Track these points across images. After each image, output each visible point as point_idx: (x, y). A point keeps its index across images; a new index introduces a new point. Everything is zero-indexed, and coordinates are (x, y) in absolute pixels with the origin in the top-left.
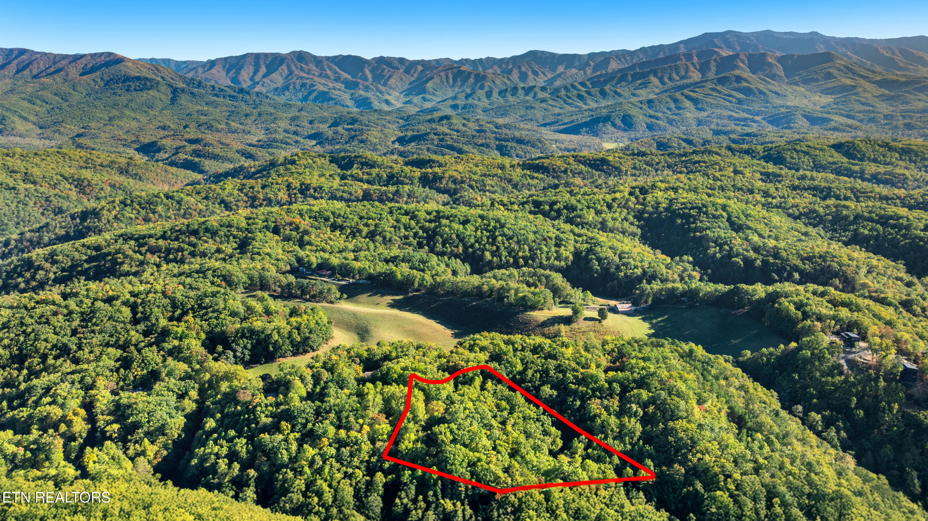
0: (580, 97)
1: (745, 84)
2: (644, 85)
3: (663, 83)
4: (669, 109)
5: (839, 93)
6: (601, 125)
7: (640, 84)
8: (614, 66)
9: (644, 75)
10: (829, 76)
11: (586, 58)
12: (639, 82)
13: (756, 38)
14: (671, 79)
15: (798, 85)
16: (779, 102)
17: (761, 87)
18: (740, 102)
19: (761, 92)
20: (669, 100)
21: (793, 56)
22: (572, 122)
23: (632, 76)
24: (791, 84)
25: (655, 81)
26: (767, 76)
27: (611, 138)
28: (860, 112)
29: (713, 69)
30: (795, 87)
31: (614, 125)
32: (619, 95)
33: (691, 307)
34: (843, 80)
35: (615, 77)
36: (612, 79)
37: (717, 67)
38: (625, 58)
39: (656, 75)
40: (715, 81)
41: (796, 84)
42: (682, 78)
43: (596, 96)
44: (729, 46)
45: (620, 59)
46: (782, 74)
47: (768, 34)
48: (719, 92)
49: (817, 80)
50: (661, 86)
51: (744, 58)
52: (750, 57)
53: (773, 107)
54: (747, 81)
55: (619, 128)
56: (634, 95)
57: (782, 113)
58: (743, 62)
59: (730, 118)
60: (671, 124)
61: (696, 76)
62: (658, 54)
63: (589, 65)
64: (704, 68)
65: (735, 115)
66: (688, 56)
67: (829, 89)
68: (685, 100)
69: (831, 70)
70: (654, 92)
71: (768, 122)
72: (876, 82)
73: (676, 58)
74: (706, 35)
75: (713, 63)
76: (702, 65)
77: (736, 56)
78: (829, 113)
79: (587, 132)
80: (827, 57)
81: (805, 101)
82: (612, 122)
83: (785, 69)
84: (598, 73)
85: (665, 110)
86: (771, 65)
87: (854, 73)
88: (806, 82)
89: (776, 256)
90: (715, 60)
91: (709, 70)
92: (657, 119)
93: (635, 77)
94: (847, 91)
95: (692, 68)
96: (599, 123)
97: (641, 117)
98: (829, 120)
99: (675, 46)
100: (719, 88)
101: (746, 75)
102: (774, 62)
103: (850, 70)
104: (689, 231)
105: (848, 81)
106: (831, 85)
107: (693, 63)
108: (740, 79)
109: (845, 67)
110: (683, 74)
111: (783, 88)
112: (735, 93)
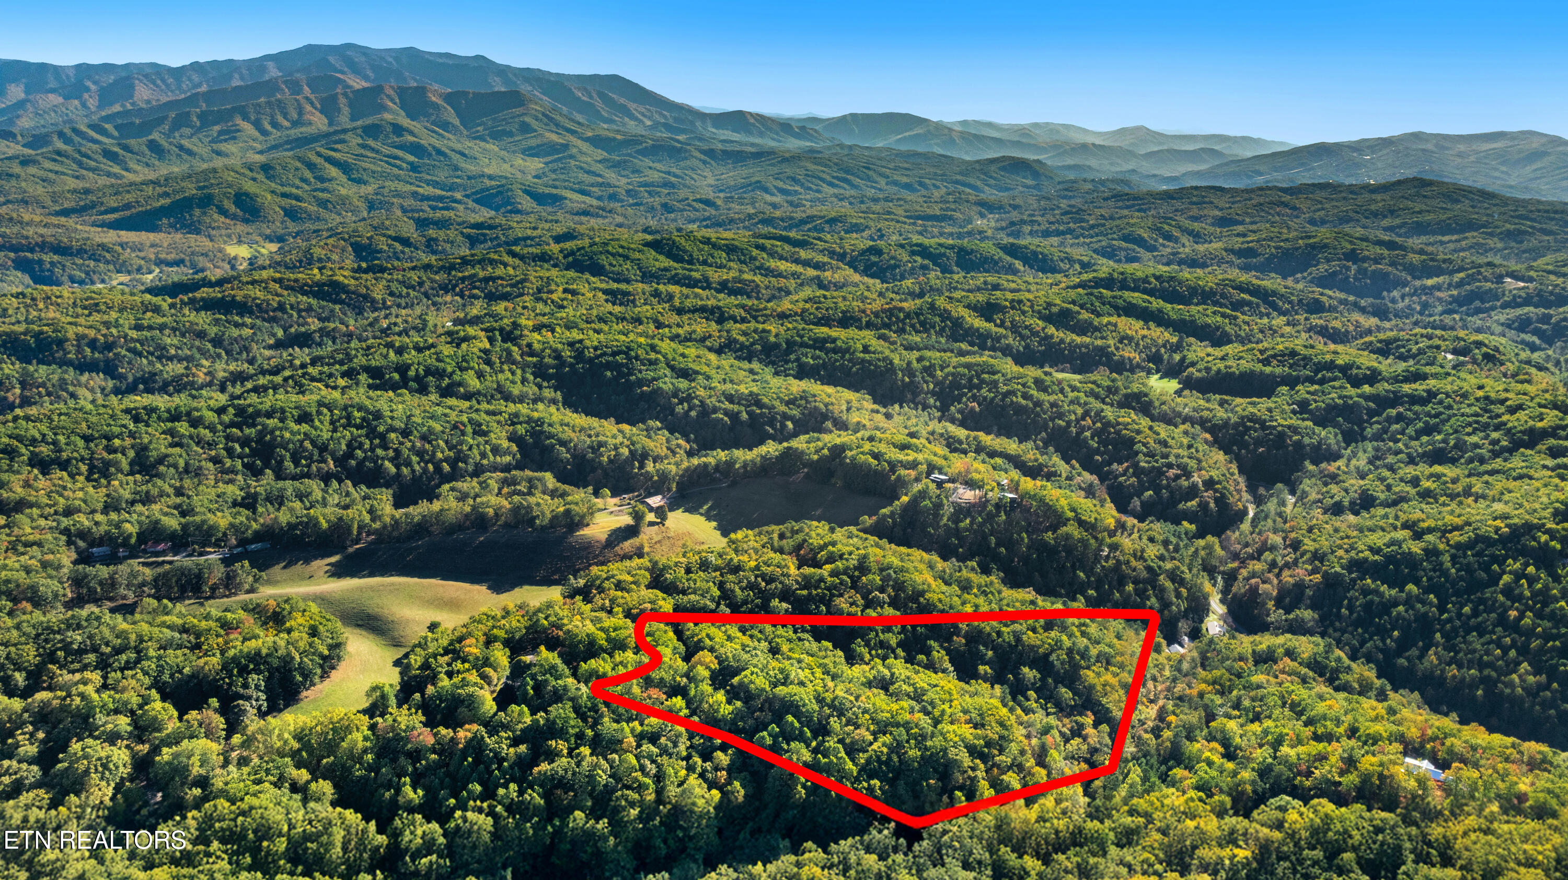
0: (109, 155)
1: (411, 138)
2: (231, 134)
3: (264, 133)
4: (303, 180)
5: (548, 154)
6: (197, 212)
7: (220, 133)
8: (143, 94)
9: (223, 117)
10: (525, 128)
11: (71, 73)
12: (217, 128)
13: (396, 58)
14: (275, 125)
15: (485, 141)
16: (471, 168)
17: (438, 143)
18: (414, 168)
19: (439, 152)
20: (299, 165)
21: (465, 93)
22: (128, 206)
23: (198, 117)
24: (475, 138)
25: (248, 128)
26: (433, 123)
27: (229, 236)
28: (592, 185)
29: (346, 110)
30: (482, 144)
31: (223, 212)
32: (190, 153)
33: (734, 484)
34: (548, 134)
35: (166, 117)
36: (161, 121)
37: (350, 105)
38: (163, 81)
39: (246, 118)
40: (359, 131)
41: (482, 139)
42: (295, 124)
43: (144, 156)
44: (356, 70)
45: (154, 83)
46: (457, 122)
47: (411, 53)
48: (377, 152)
49: (510, 134)
50: (261, 138)
51: (392, 93)
52: (402, 92)
53: (469, 178)
54: (412, 133)
55: (234, 217)
56: (219, 153)
57: (492, 188)
58: (392, 100)
59: (415, 195)
60: (326, 208)
61: (319, 122)
62: (230, 77)
63: (88, 90)
64: (329, 108)
65: (420, 190)
66: (295, 87)
67: (530, 148)
68: (327, 165)
69: (527, 119)
70: (253, 149)
71: (475, 201)
72: (587, 140)
73: (271, 86)
74: (310, 49)
75: (342, 101)
76: (323, 101)
77: (378, 90)
78: (556, 187)
79: (171, 226)
80: (514, 99)
81: (506, 166)
82: (218, 207)
83: (459, 115)
84: (117, 108)
85: (297, 182)
86: (436, 107)
87: (557, 125)
88: (496, 136)
89: (759, 404)
90: (345, 95)
91: (339, 110)
92: (298, 198)
93: (206, 120)
94: (558, 152)
95: (308, 108)
96: (191, 208)
97: (269, 197)
98: (560, 198)
99: (258, 64)
100: (371, 142)
101: (405, 122)
102: (440, 102)
103: (551, 119)
104: (630, 386)
105: (554, 137)
106: (533, 142)
107: (307, 98)
108: (398, 129)
109: (544, 114)
110: (295, 116)
111: (467, 145)
112: (400, 153)
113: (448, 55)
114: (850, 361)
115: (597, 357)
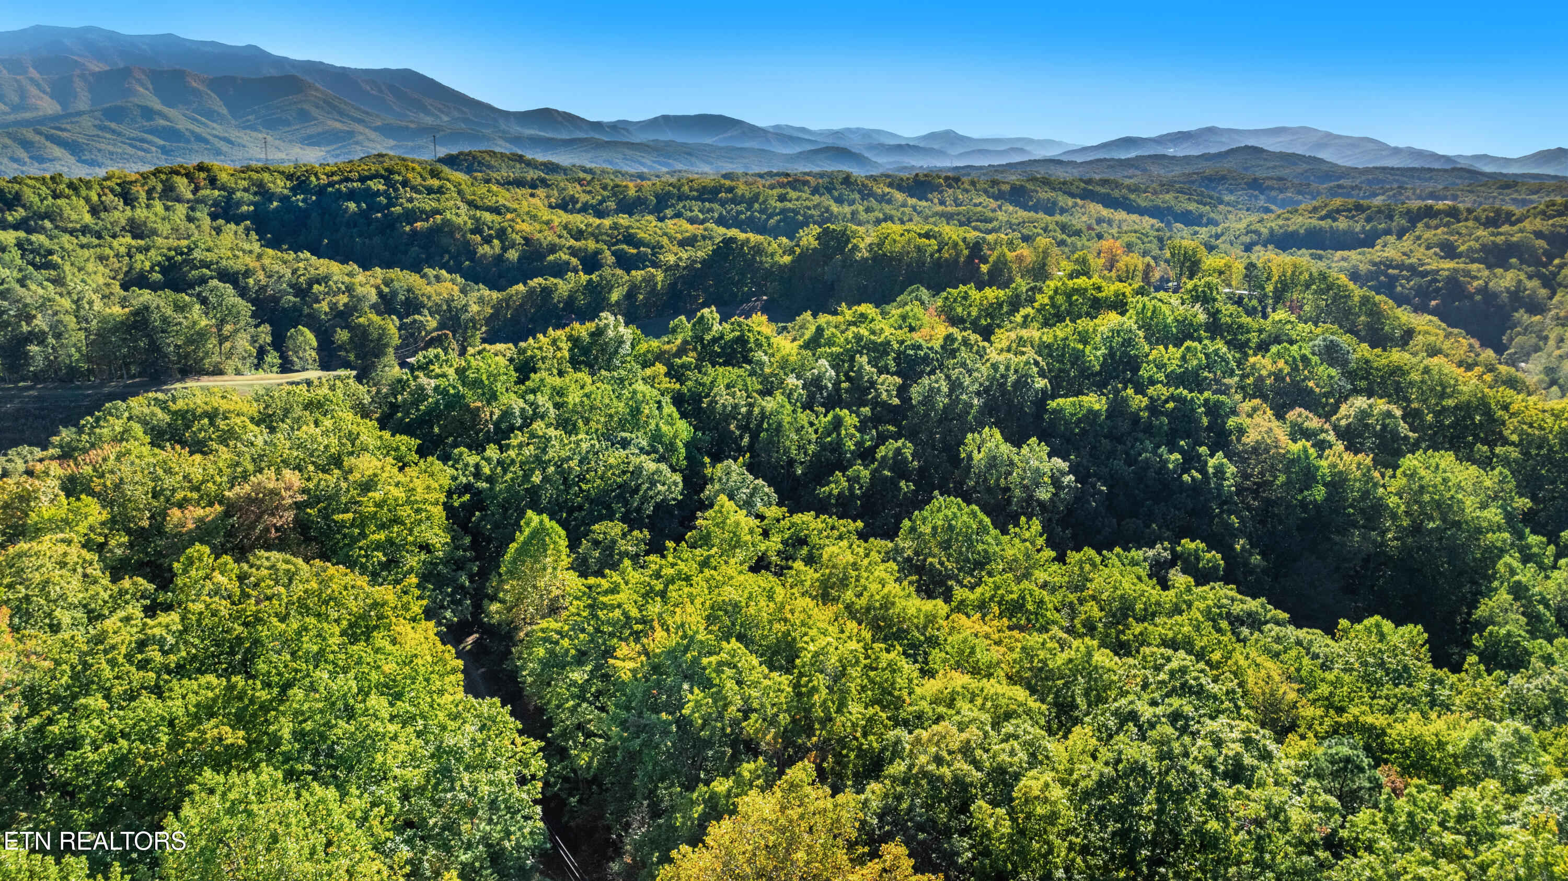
1: (163, 122)
10: (304, 116)
13: (149, 45)
15: (257, 130)
17: (198, 130)
19: (198, 137)
20: (7, 141)
21: (230, 78)
24: (245, 128)
26: (195, 111)
29: (84, 93)
30: (254, 133)
34: (330, 122)
37: (91, 89)
40: (97, 114)
41: (254, 128)
42: (18, 108)
46: (225, 111)
47: (171, 41)
48: (119, 134)
49: (288, 122)
51: (143, 77)
52: (154, 75)
54: (165, 118)
58: (143, 85)
61: (47, 106)
64: (62, 93)
67: (312, 136)
68: (48, 144)
69: (307, 107)
75: (79, 84)
76: (55, 85)
77: (123, 73)
80: (291, 84)
83: (226, 103)
86: (198, 93)
88: (269, 124)
90: (82, 77)
91: (75, 95)
95: (34, 90)
100: (112, 125)
101: (156, 104)
102: (202, 88)
103: (333, 107)
104: (391, 223)
105: (338, 125)
106: (313, 131)
107: (32, 80)
108: (148, 113)
109: (325, 101)
110: (16, 99)
111: (234, 134)
112: (149, 137)
113: (212, 43)
114: (761, 212)
115: (331, 184)
